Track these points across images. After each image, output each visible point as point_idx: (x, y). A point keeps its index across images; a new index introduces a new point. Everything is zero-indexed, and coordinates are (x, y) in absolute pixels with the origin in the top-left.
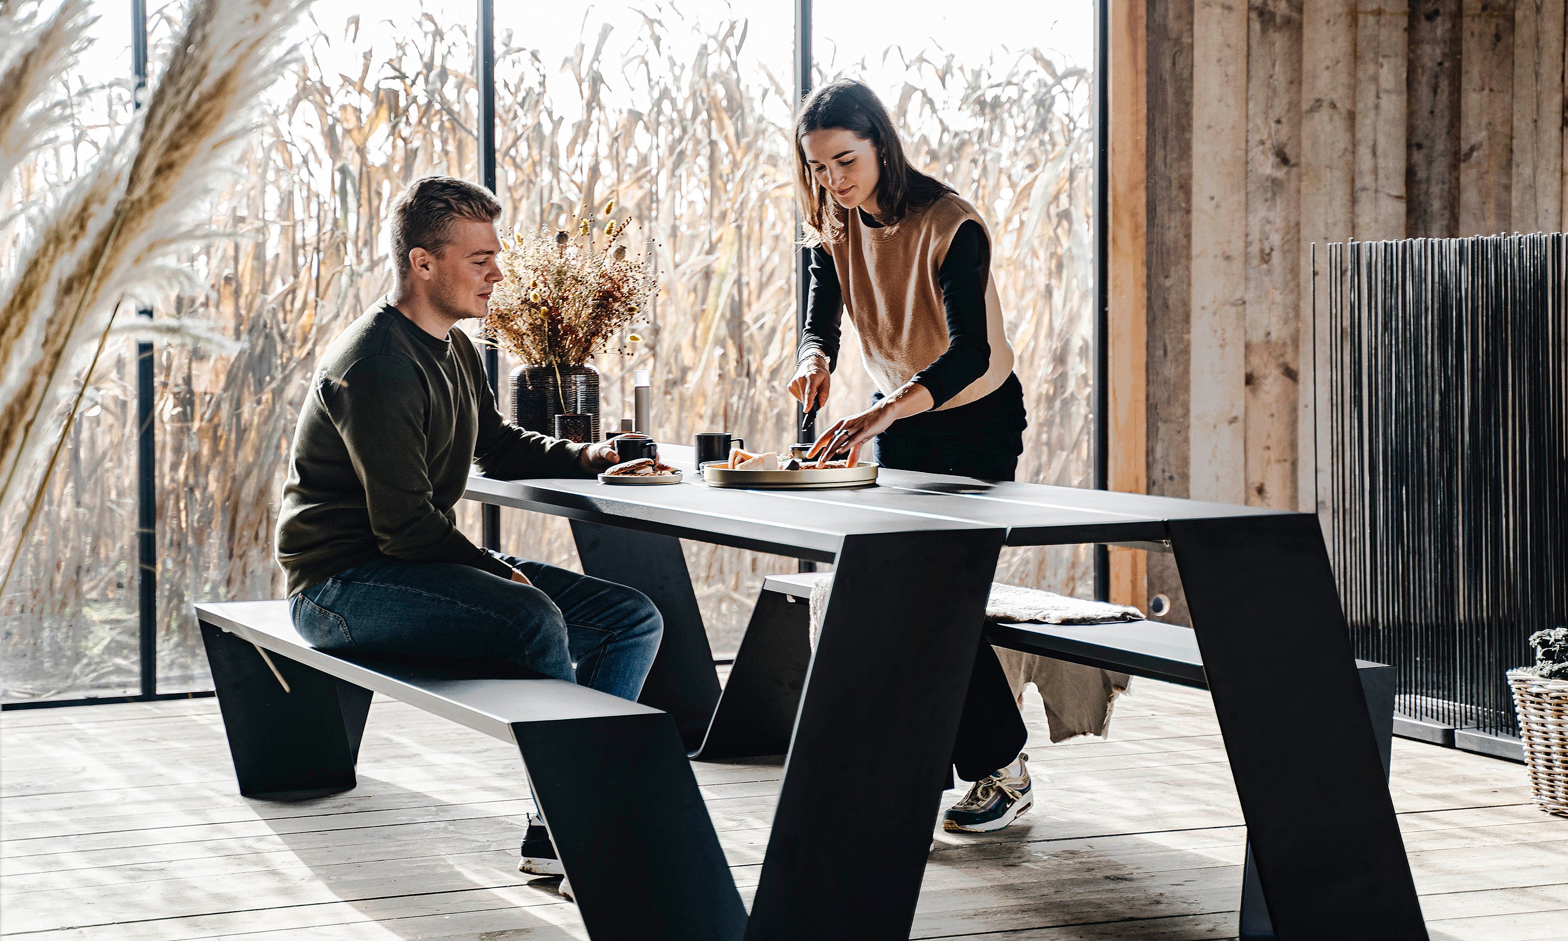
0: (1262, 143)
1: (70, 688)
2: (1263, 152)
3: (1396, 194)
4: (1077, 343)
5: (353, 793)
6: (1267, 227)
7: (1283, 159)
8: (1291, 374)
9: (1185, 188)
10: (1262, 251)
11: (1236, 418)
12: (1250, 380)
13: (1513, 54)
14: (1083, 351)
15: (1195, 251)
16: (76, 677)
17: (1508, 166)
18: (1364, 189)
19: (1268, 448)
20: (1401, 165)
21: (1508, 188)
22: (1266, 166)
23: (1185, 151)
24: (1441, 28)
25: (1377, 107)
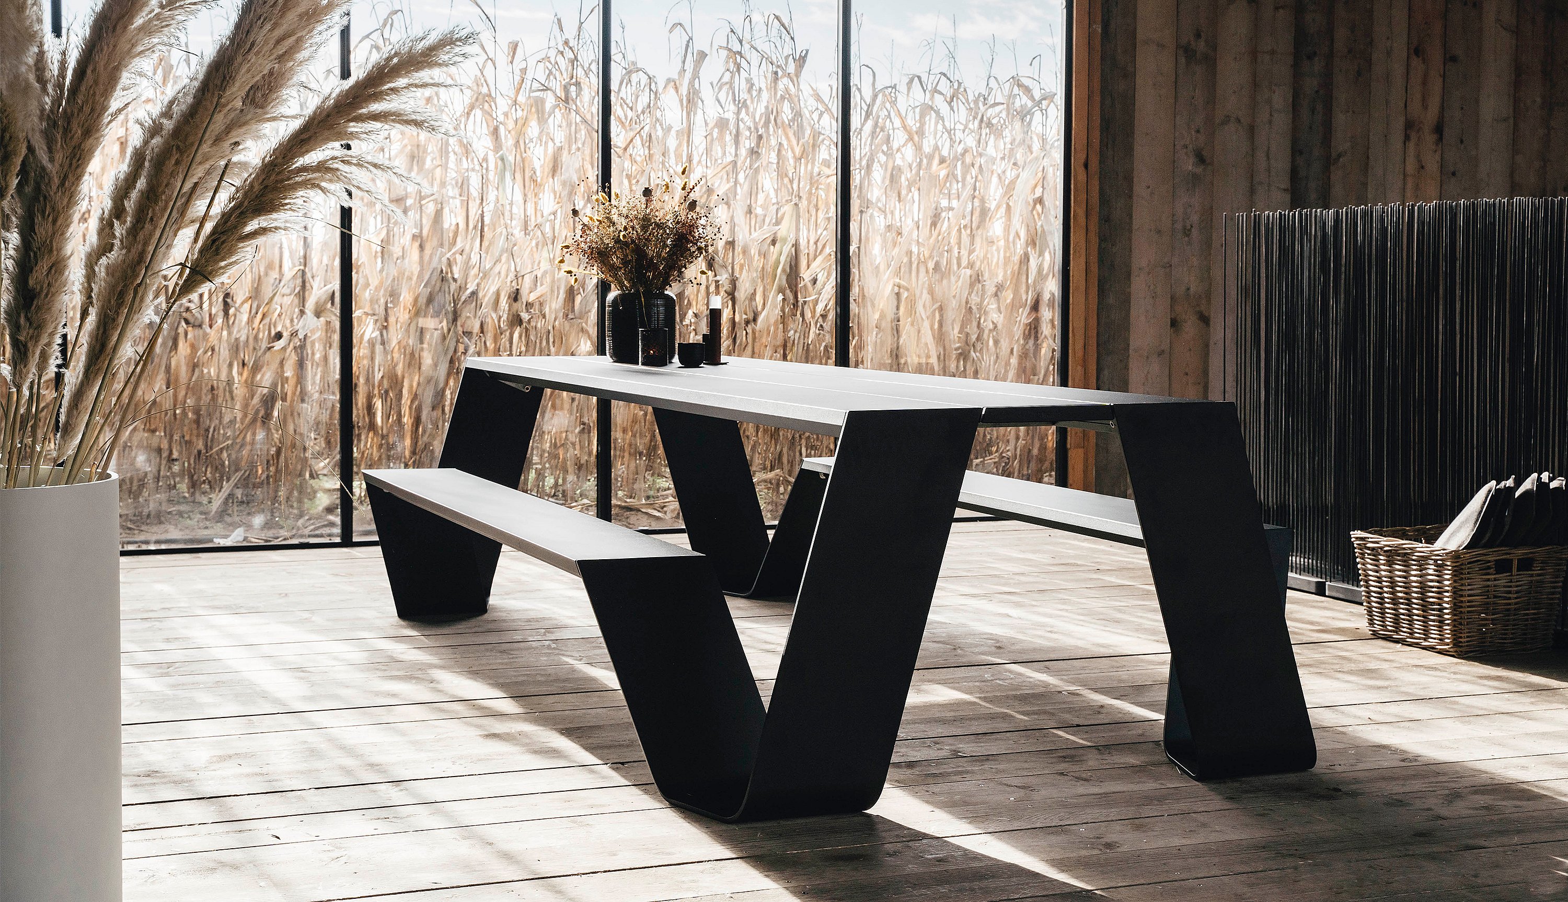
0: (1186, 147)
1: (292, 537)
2: (1186, 154)
3: (1283, 187)
4: (1046, 296)
5: (486, 616)
6: (1189, 210)
7: (1201, 159)
8: (1205, 320)
9: (1129, 179)
10: (1184, 228)
11: (1163, 351)
12: (1174, 323)
13: (1370, 86)
14: (1051, 303)
15: (1135, 225)
16: (298, 529)
17: (1365, 168)
18: (1261, 183)
19: (1187, 374)
20: (1288, 166)
21: (1365, 185)
22: (1189, 165)
23: (1129, 151)
24: (1318, 65)
25: (1270, 122)
